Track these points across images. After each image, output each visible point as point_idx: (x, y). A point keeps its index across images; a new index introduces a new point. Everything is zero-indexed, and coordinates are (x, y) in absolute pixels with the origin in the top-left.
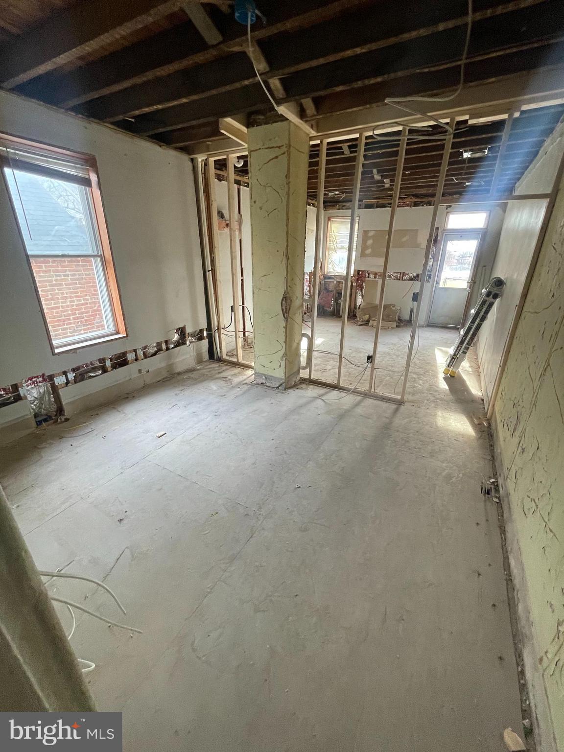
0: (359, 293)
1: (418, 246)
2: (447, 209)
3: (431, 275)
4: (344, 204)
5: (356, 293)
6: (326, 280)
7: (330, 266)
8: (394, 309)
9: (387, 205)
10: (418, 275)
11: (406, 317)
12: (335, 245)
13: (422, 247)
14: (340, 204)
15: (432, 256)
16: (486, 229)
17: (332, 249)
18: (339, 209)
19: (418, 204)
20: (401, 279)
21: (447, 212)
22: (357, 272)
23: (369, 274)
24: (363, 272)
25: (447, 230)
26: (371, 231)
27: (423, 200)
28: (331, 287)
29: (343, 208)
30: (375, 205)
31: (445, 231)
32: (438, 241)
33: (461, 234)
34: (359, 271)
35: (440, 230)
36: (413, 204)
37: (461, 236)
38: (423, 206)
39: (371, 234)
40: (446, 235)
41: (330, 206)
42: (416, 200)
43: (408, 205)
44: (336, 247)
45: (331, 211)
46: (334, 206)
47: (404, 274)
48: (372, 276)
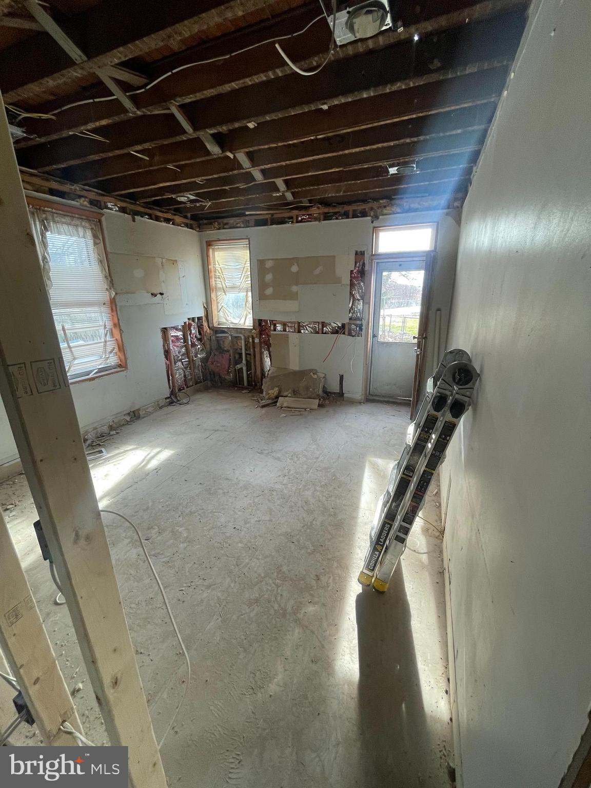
0: (266, 353)
1: (338, 281)
2: (372, 222)
3: (362, 325)
4: (225, 221)
5: (261, 354)
6: (218, 335)
7: (221, 314)
8: (315, 376)
9: (287, 220)
10: (343, 326)
11: (334, 387)
12: (223, 284)
13: (344, 282)
14: (220, 220)
15: (360, 296)
16: (435, 250)
17: (220, 288)
18: (219, 229)
19: (330, 216)
20: (320, 332)
21: (374, 227)
22: (257, 322)
23: (275, 325)
24: (266, 321)
25: (379, 255)
26: (269, 260)
27: (337, 210)
28: (227, 345)
29: (225, 227)
30: (269, 221)
31: (374, 257)
32: (366, 273)
33: (401, 261)
34: (260, 321)
35: (367, 256)
36: (322, 217)
37: (400, 265)
38: (337, 219)
39: (269, 264)
40: (377, 263)
41: (206, 224)
42: (326, 210)
43: (316, 219)
44: (224, 286)
45: (208, 232)
46: (211, 224)
47: (324, 325)
48: (279, 327)
